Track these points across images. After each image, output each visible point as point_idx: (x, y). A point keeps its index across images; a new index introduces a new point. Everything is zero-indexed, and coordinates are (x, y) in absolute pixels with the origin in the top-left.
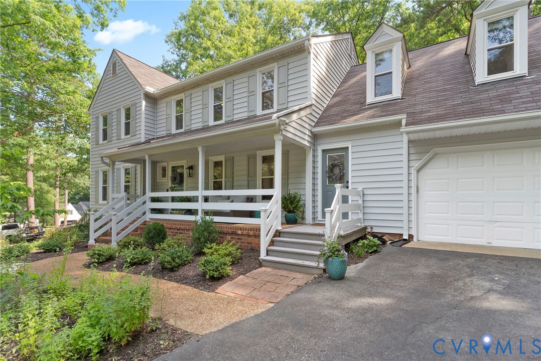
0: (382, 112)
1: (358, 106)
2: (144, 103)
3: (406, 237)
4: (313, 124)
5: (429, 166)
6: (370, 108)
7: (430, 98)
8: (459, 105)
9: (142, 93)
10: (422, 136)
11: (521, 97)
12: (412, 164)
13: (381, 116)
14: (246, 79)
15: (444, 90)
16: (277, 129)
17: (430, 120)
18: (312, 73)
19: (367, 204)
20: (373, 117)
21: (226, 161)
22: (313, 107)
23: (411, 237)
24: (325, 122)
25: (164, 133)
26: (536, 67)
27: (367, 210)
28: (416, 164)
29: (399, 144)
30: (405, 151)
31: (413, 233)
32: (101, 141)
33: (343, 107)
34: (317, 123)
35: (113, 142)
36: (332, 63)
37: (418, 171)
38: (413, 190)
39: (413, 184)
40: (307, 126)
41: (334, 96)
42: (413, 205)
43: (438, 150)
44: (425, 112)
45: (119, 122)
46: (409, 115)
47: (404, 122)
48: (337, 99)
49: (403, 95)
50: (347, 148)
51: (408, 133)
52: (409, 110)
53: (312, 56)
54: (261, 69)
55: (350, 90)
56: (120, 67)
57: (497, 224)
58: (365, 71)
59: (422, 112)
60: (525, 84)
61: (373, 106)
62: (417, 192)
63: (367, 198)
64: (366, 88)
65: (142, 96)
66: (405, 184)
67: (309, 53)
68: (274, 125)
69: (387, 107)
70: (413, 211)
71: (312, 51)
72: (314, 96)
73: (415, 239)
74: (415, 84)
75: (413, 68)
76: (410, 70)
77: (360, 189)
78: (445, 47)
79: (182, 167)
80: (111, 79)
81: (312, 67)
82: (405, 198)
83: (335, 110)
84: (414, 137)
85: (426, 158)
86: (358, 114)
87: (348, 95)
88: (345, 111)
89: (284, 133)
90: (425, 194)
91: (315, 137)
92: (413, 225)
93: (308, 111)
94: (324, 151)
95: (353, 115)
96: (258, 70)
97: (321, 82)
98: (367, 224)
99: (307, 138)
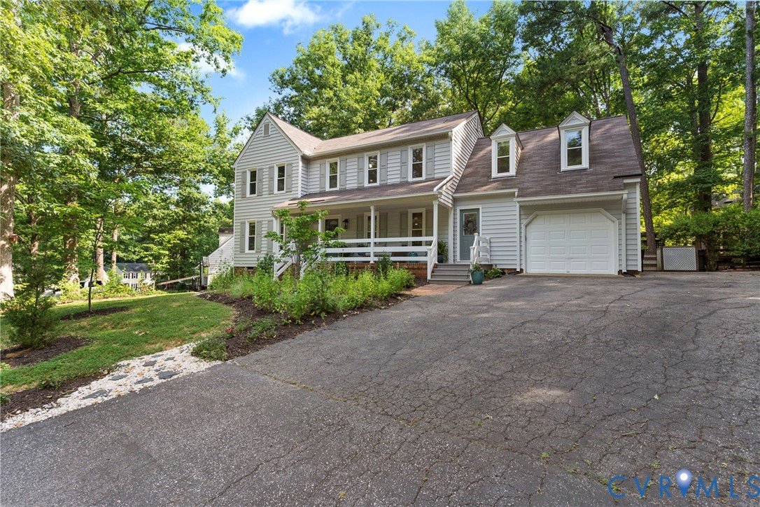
0: (503, 185)
1: (485, 179)
2: (301, 164)
3: (518, 270)
4: (454, 191)
5: (533, 223)
6: (494, 182)
7: (533, 178)
8: (549, 185)
9: (299, 155)
10: (527, 204)
11: (581, 184)
12: (522, 221)
13: (502, 189)
14: (399, 153)
15: (543, 173)
16: (435, 197)
17: (531, 195)
18: (453, 154)
19: (492, 249)
20: (497, 189)
21: (380, 216)
22: (454, 179)
23: (522, 270)
24: (462, 189)
25: (317, 190)
26: (595, 163)
27: (493, 253)
28: (525, 222)
29: (513, 207)
30: (517, 212)
31: (523, 267)
32: (248, 195)
33: (475, 178)
34: (456, 190)
35: (263, 196)
36: (465, 142)
37: (526, 226)
38: (523, 239)
39: (523, 235)
40: (450, 193)
41: (467, 167)
42: (523, 249)
43: (538, 212)
44: (529, 188)
45: (272, 179)
46: (520, 190)
47: (516, 194)
48: (469, 170)
49: (517, 173)
50: (479, 209)
51: (518, 202)
52: (521, 186)
53: (453, 141)
54: (412, 146)
55: (478, 163)
56: (273, 130)
57: (573, 260)
58: (491, 145)
59: (527, 188)
60: (586, 174)
61: (496, 180)
62: (526, 240)
63: (493, 245)
64: (491, 163)
65: (300, 158)
66: (518, 235)
67: (451, 140)
68: (435, 195)
69: (506, 182)
70: (523, 253)
71: (453, 138)
72: (454, 171)
73: (524, 272)
74: (526, 164)
75: (525, 150)
76: (523, 151)
77: (488, 238)
78: (549, 133)
79: (337, 220)
80: (262, 138)
81: (453, 150)
82: (518, 244)
83: (469, 180)
84: (521, 204)
85: (530, 218)
86: (487, 185)
87: (477, 168)
88: (476, 182)
89: (439, 199)
90: (531, 241)
91: (455, 200)
92: (523, 262)
93: (451, 182)
94: (461, 210)
95: (483, 186)
96: (409, 147)
97: (459, 160)
98: (493, 263)
99: (450, 201)
